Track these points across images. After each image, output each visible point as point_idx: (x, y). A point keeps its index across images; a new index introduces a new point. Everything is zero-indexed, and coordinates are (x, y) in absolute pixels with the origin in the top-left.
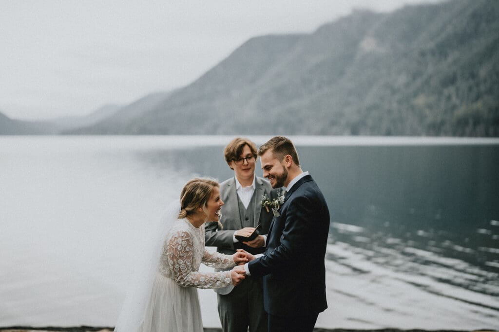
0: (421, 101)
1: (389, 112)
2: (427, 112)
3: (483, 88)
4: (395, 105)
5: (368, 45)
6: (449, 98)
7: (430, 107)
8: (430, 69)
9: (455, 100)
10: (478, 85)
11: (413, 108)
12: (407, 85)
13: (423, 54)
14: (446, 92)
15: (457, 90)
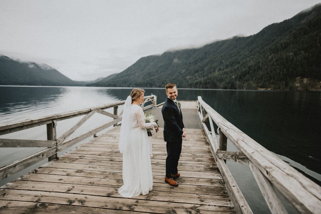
0: (188, 77)
1: (179, 80)
2: (190, 80)
3: (205, 74)
4: (181, 78)
5: (176, 60)
6: (196, 77)
7: (190, 79)
8: (192, 68)
9: (197, 77)
10: (204, 73)
11: (186, 79)
12: (185, 72)
13: (190, 63)
14: (195, 75)
15: (198, 74)
